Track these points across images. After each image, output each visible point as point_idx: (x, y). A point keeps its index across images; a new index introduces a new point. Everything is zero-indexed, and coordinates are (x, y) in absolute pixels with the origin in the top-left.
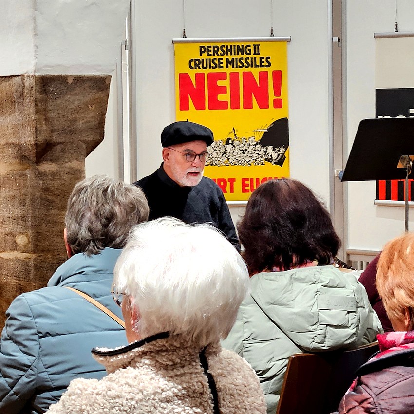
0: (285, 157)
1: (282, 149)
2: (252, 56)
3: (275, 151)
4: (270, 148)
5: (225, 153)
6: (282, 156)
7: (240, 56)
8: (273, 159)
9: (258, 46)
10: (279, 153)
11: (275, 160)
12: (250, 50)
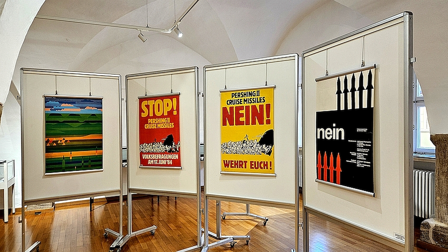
0: (272, 151)
1: (270, 146)
2: (256, 97)
3: (267, 147)
4: (264, 146)
5: (242, 148)
6: (270, 150)
7: (250, 97)
8: (266, 151)
9: (259, 91)
10: (269, 148)
11: (267, 152)
12: (255, 94)
